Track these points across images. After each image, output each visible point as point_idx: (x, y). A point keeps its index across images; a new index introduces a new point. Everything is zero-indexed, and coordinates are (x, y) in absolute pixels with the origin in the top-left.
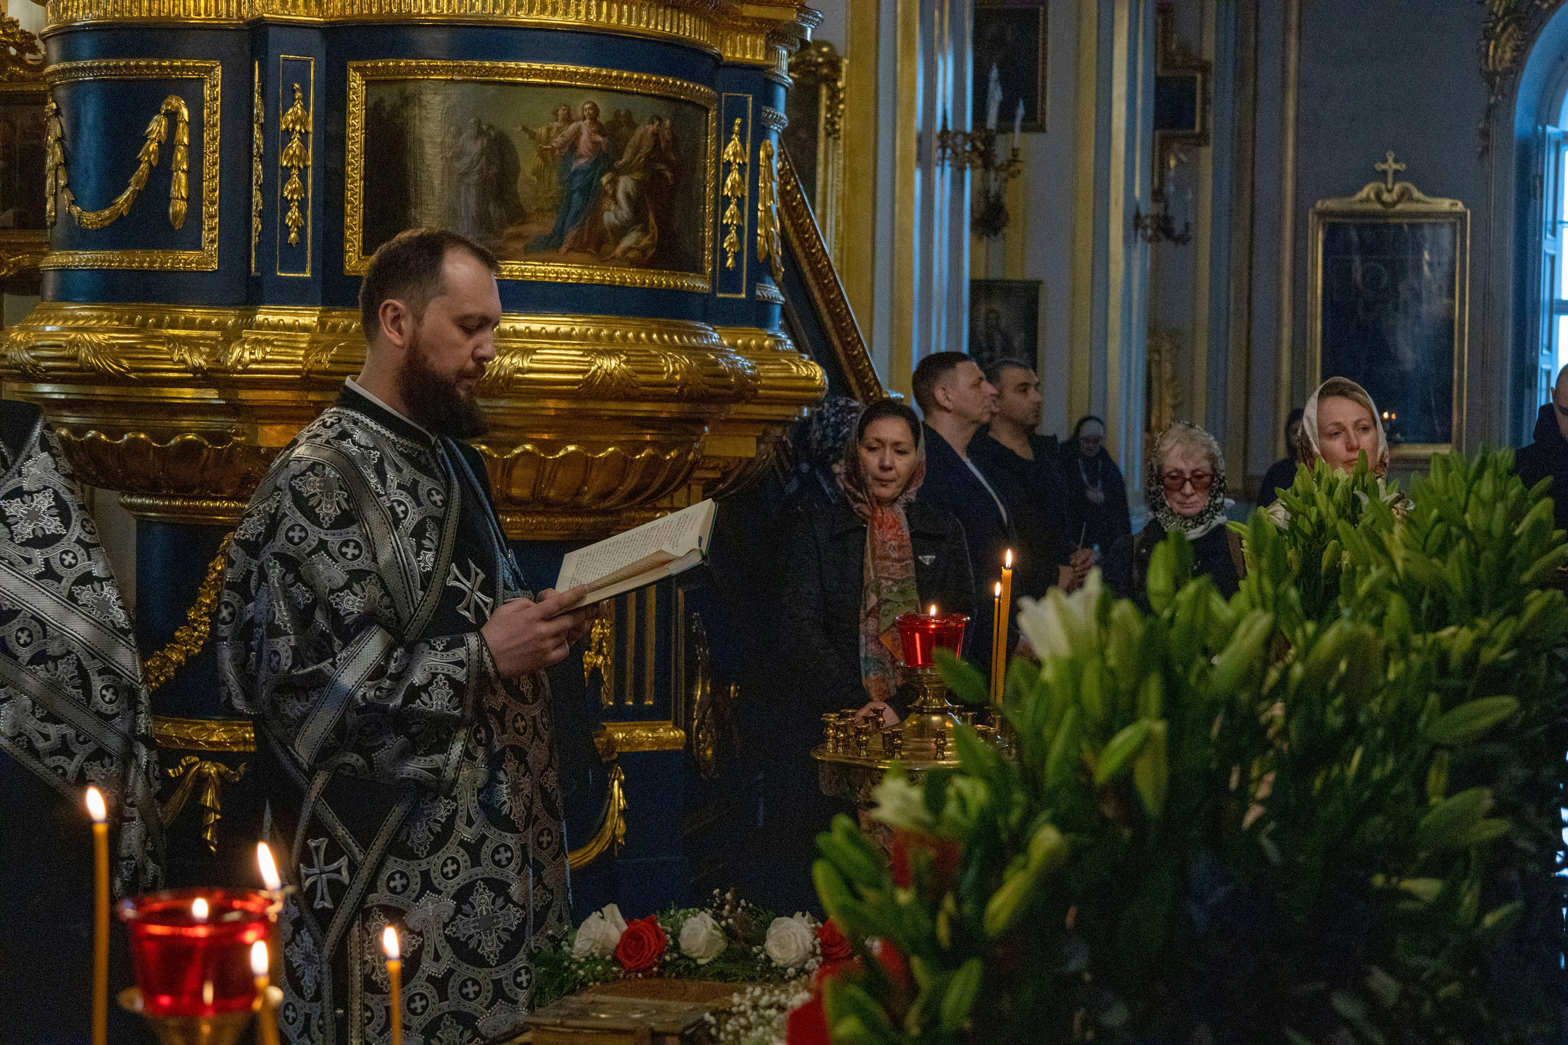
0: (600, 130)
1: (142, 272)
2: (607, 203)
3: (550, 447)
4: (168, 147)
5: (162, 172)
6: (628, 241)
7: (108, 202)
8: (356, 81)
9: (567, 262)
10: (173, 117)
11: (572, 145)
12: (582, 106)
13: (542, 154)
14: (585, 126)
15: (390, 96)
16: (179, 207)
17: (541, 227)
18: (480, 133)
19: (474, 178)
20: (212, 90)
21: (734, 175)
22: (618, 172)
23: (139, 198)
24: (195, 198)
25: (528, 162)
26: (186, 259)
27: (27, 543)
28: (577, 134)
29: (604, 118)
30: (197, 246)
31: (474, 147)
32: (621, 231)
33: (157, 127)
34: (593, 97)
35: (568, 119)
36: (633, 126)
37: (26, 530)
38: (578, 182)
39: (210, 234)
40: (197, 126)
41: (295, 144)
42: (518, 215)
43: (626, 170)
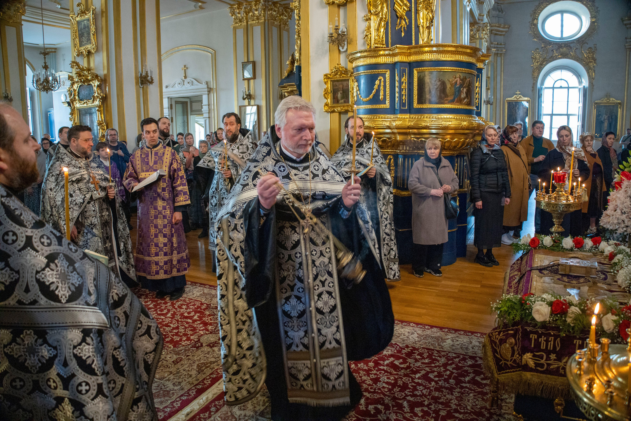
0: (461, 80)
1: (375, 109)
2: (462, 94)
3: (452, 139)
4: (379, 86)
5: (378, 91)
6: (465, 101)
7: (368, 96)
8: (415, 72)
9: (455, 105)
10: (380, 80)
11: (456, 82)
12: (458, 75)
13: (451, 84)
14: (458, 79)
15: (422, 75)
16: (381, 97)
17: (450, 98)
18: (440, 81)
19: (438, 89)
20: (388, 75)
21: (478, 89)
22: (464, 88)
23: (374, 95)
24: (385, 95)
25: (448, 86)
26: (382, 106)
28: (457, 81)
29: (461, 77)
30: (385, 104)
31: (439, 83)
32: (464, 99)
33: (377, 82)
34: (460, 74)
35: (455, 78)
36: (466, 79)
38: (457, 89)
39: (388, 102)
40: (385, 82)
41: (404, 84)
42: (446, 96)
43: (465, 87)
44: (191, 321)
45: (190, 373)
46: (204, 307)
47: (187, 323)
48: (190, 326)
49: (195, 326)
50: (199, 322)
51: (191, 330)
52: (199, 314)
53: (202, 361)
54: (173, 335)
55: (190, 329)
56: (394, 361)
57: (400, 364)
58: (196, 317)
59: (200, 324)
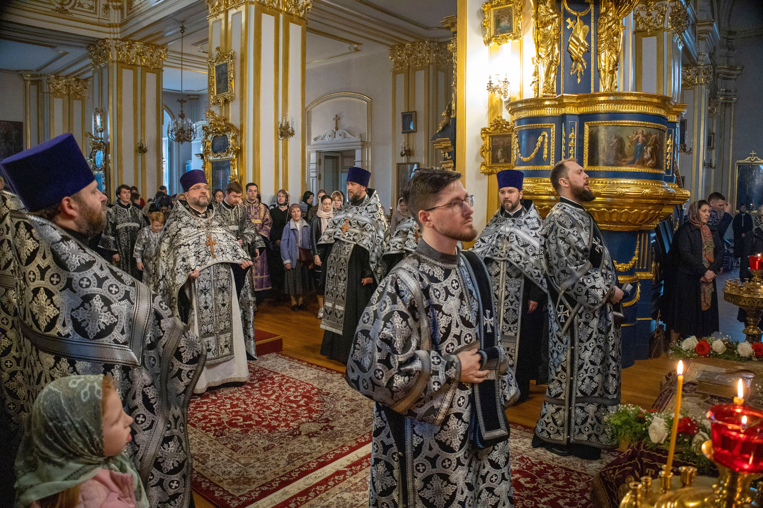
0: (644, 136)
1: (537, 171)
2: (645, 153)
3: (631, 210)
4: (543, 143)
5: (541, 149)
6: (649, 162)
7: (529, 156)
8: (586, 127)
9: (636, 167)
10: (544, 136)
11: (637, 140)
12: (640, 131)
13: (631, 142)
14: (640, 135)
15: (594, 129)
16: (545, 156)
17: (629, 159)
18: (616, 137)
19: (614, 148)
20: (553, 130)
21: (669, 148)
22: (648, 146)
23: (537, 154)
24: (549, 154)
25: (627, 144)
26: (546, 167)
27: (531, 229)
28: (639, 137)
29: (645, 133)
30: (549, 165)
31: (615, 141)
32: (648, 160)
33: (540, 139)
35: (637, 134)
36: (651, 135)
37: (531, 226)
38: (639, 148)
39: (552, 161)
40: (549, 138)
41: (572, 141)
42: (625, 156)
43: (649, 146)
44: (295, 406)
45: (278, 463)
46: (314, 392)
47: (291, 407)
48: (293, 412)
49: (299, 412)
50: (304, 408)
51: (293, 416)
52: (306, 400)
53: (296, 451)
54: (271, 419)
55: (292, 414)
56: (519, 478)
57: (526, 482)
58: (302, 402)
59: (304, 410)
